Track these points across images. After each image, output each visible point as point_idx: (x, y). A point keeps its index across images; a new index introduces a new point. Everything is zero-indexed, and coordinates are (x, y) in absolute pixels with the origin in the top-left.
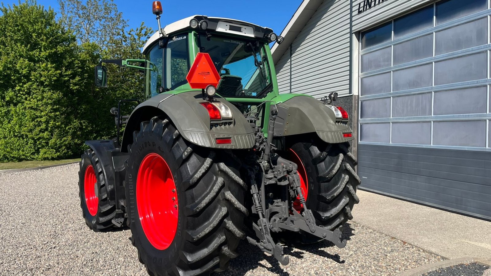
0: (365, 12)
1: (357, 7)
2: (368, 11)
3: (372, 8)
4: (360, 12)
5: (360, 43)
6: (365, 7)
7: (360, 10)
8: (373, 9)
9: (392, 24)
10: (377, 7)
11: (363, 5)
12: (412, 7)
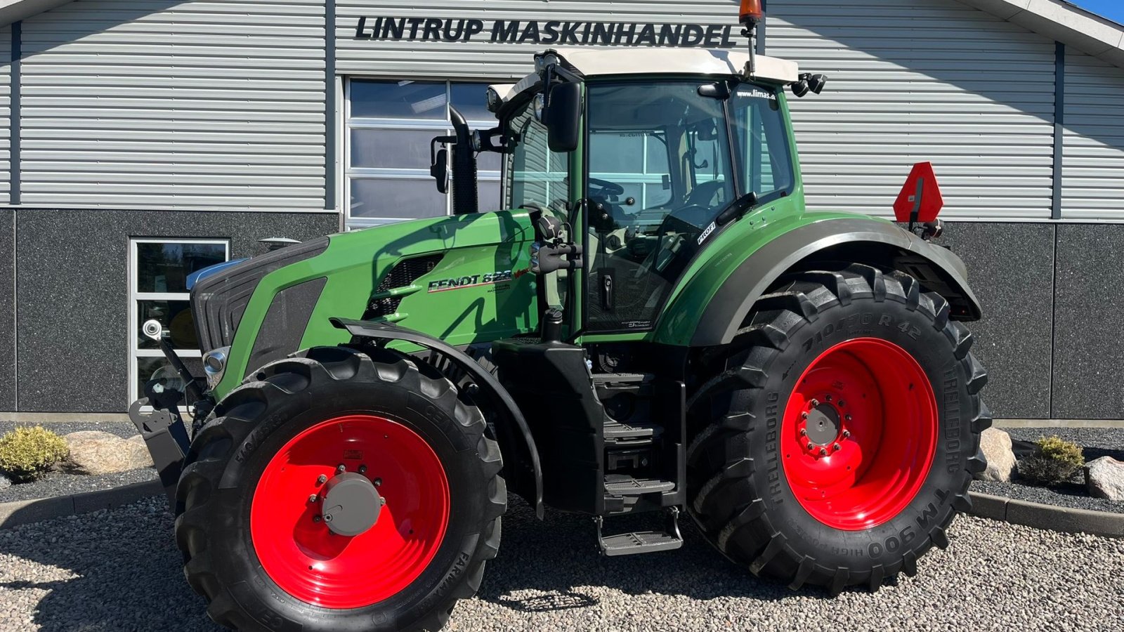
0: (378, 41)
1: (355, 22)
2: (388, 43)
3: (400, 41)
4: (360, 35)
5: (348, 103)
6: (381, 31)
7: (365, 31)
8: (401, 43)
9: (446, 87)
10: (416, 44)
11: (374, 25)
12: (514, 76)
